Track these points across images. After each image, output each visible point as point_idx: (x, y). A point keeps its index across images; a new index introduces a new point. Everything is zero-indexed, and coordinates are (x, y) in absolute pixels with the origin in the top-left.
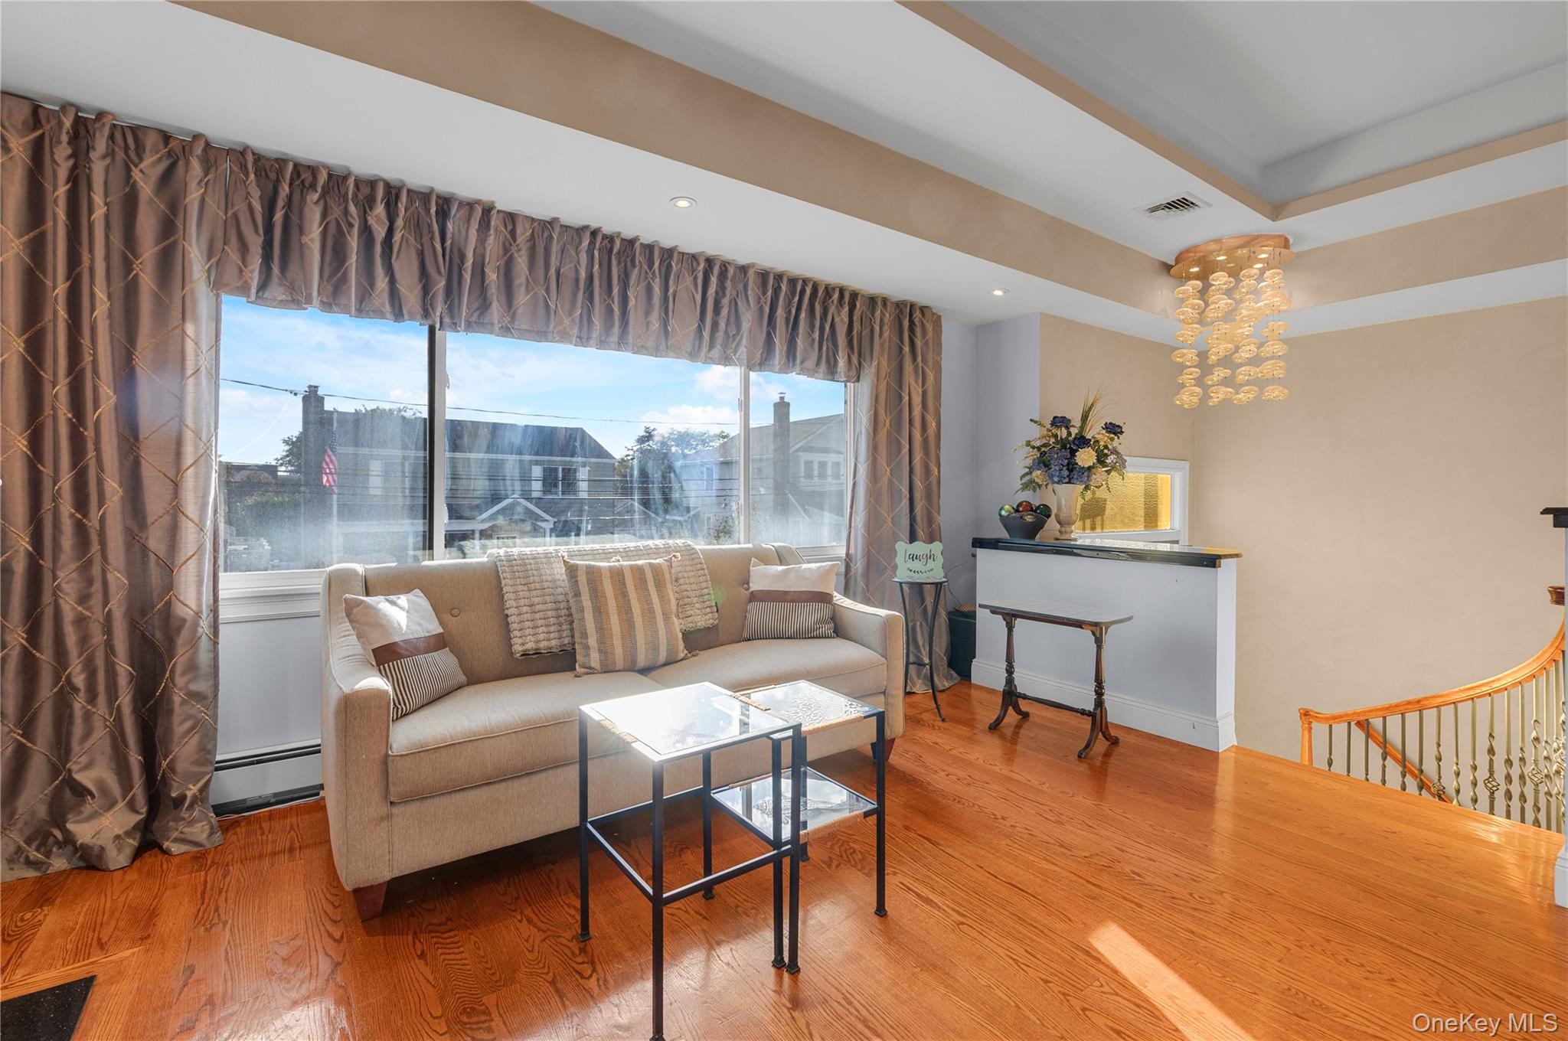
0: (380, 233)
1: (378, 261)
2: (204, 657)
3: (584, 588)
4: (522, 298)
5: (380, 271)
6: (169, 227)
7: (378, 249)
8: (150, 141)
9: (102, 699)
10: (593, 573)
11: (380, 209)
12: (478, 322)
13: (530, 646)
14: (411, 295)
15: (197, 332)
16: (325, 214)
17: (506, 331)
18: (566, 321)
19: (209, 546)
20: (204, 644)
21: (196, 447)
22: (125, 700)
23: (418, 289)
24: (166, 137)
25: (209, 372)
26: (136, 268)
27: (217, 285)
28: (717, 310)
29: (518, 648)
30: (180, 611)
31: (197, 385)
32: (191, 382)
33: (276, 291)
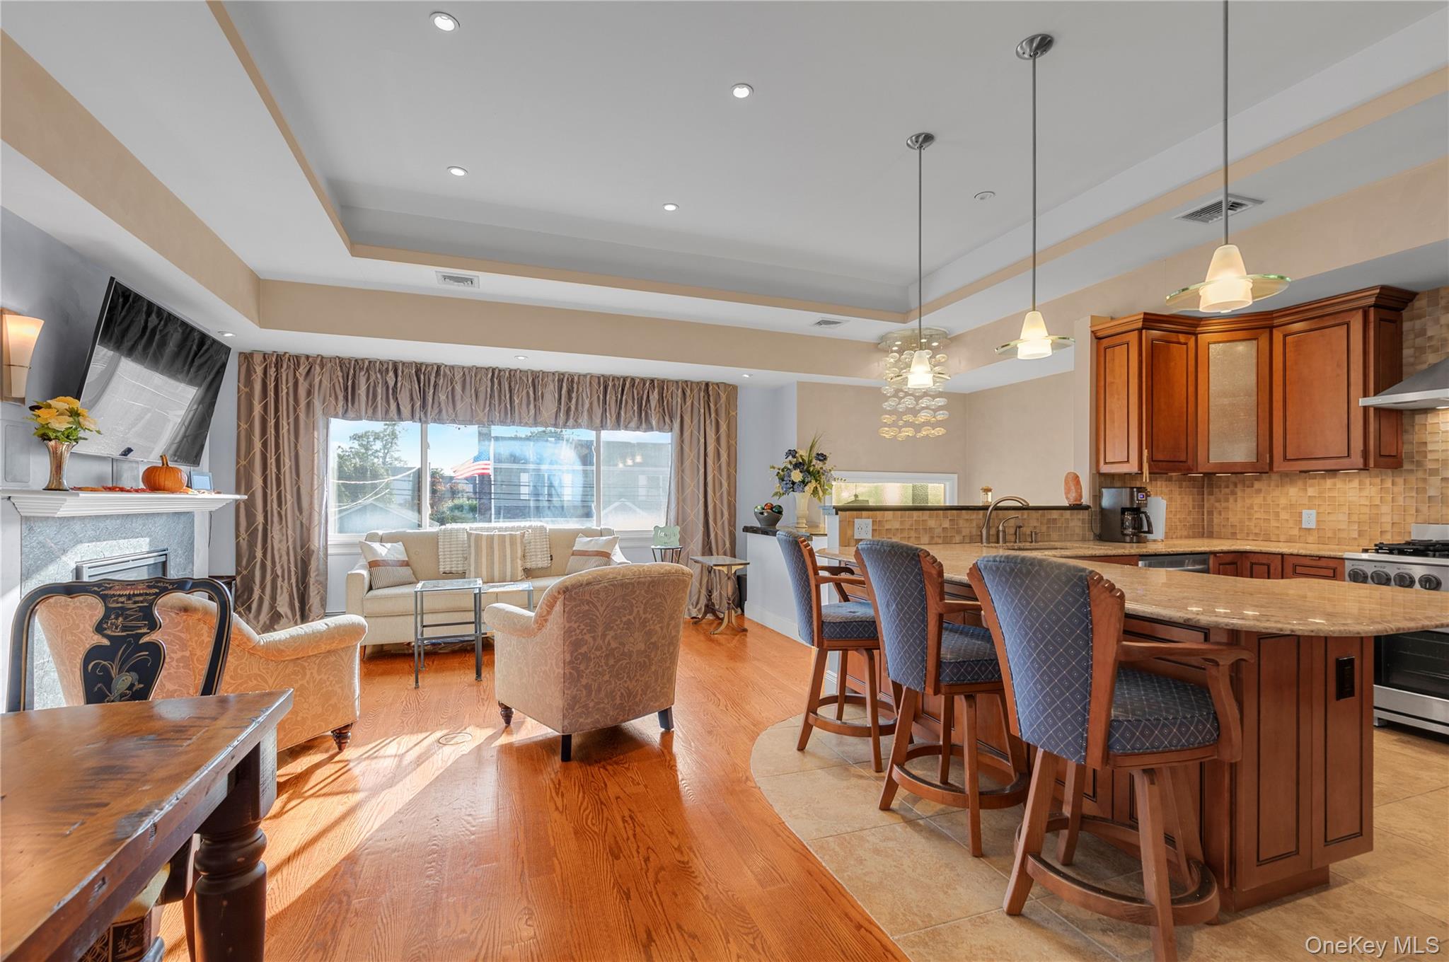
0: (391, 384)
1: (391, 397)
2: (321, 567)
3: (473, 544)
4: (459, 405)
5: (392, 401)
6: (309, 393)
7: (391, 391)
8: (303, 360)
9: (286, 581)
10: (478, 537)
11: (391, 374)
12: (439, 420)
13: (448, 569)
14: (406, 410)
15: (318, 435)
16: (368, 379)
17: (454, 421)
18: (481, 414)
19: (323, 521)
20: (322, 561)
21: (318, 482)
22: (293, 580)
23: (409, 407)
24: (308, 357)
25: (323, 450)
26: (298, 410)
27: (327, 414)
28: (570, 398)
29: (442, 570)
30: (312, 547)
31: (318, 456)
32: (316, 455)
33: (351, 414)
